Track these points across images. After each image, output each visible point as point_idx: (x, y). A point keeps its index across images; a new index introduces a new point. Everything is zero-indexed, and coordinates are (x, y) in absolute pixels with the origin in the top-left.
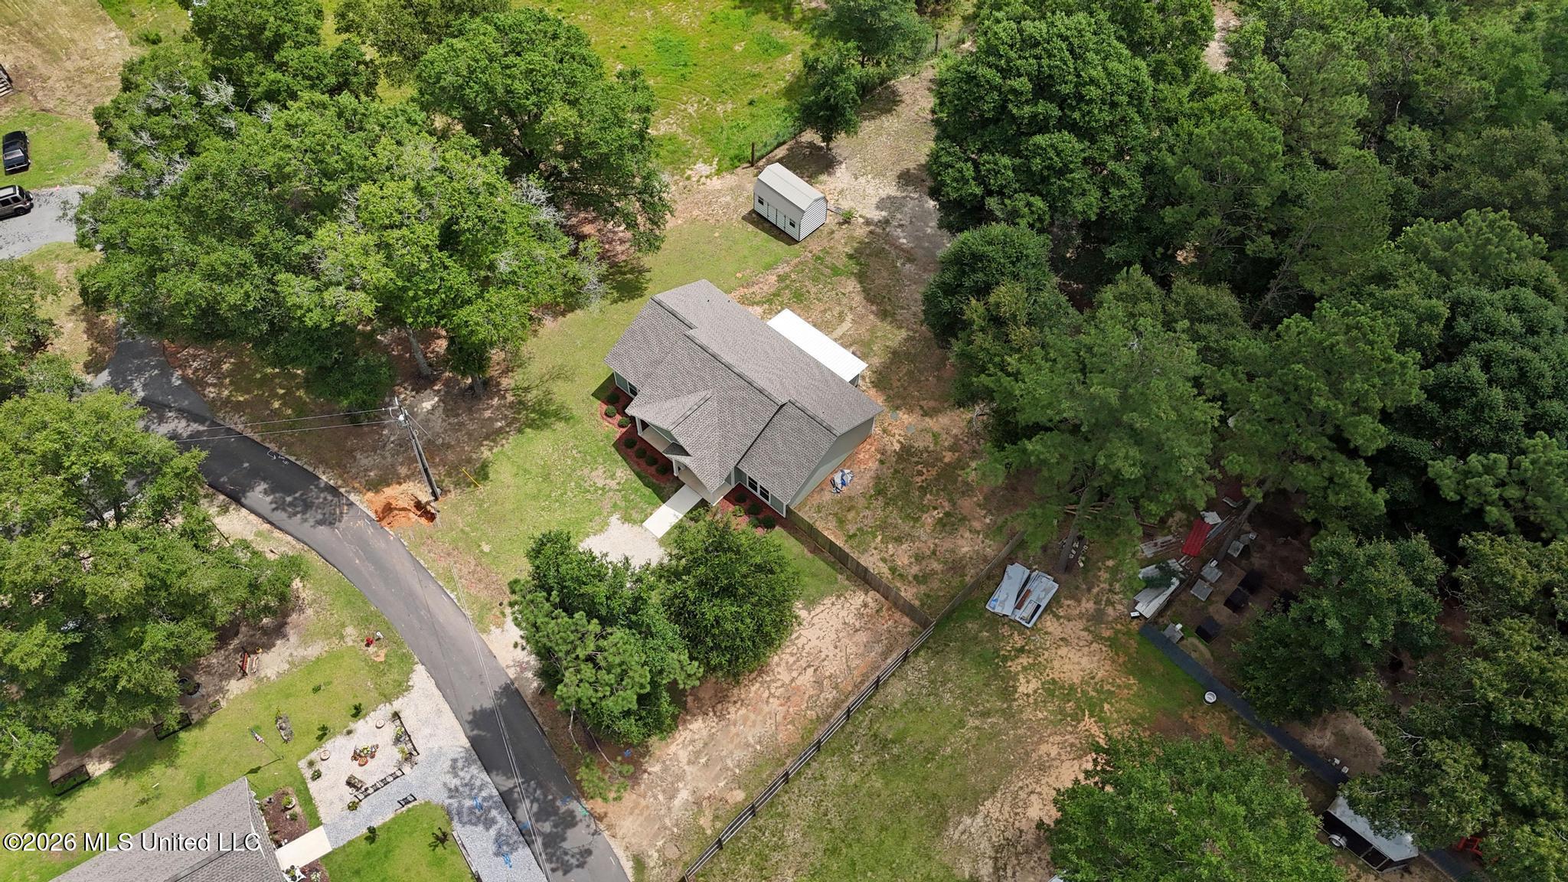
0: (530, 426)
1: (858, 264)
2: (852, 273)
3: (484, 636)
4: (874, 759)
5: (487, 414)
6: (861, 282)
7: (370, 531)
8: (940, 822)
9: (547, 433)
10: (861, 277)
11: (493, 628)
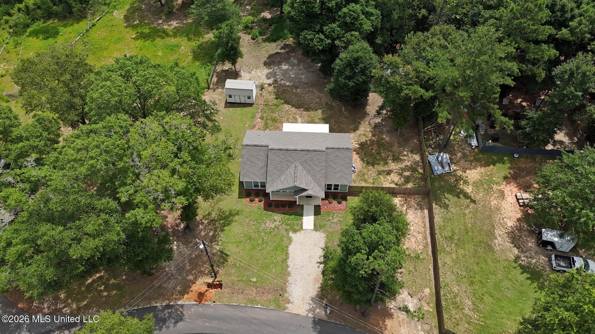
0: (225, 226)
1: (281, 99)
2: (283, 103)
3: (287, 311)
4: (453, 245)
5: (203, 233)
6: (288, 104)
7: (200, 309)
8: (490, 248)
9: (234, 224)
10: (287, 102)
11: (287, 305)
